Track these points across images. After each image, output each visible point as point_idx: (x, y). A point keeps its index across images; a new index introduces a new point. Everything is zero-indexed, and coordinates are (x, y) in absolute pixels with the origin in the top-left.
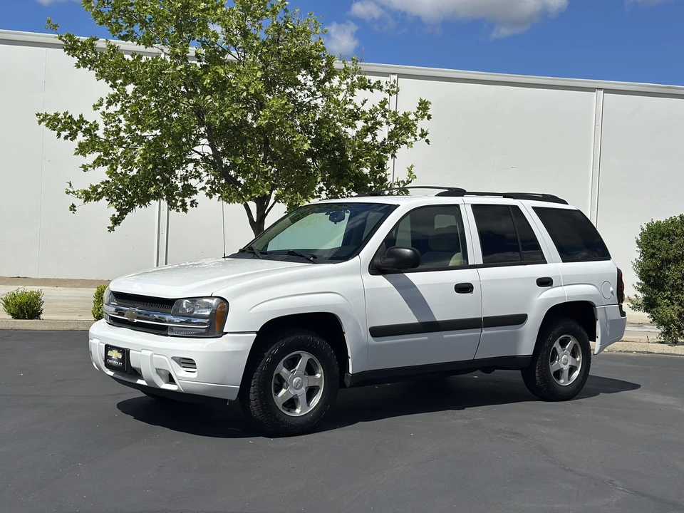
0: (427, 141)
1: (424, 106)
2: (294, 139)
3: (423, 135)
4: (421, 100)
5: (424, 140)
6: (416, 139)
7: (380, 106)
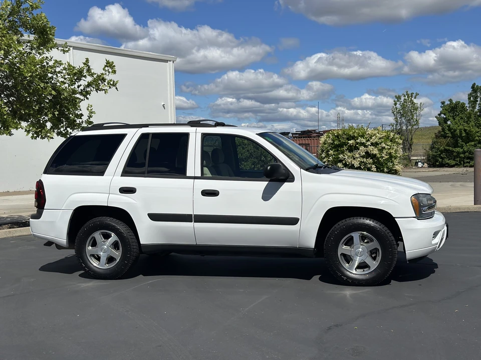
0: (116, 88)
1: (109, 65)
2: (39, 87)
3: (114, 85)
4: (106, 60)
5: (114, 88)
6: (110, 87)
7: (84, 64)
